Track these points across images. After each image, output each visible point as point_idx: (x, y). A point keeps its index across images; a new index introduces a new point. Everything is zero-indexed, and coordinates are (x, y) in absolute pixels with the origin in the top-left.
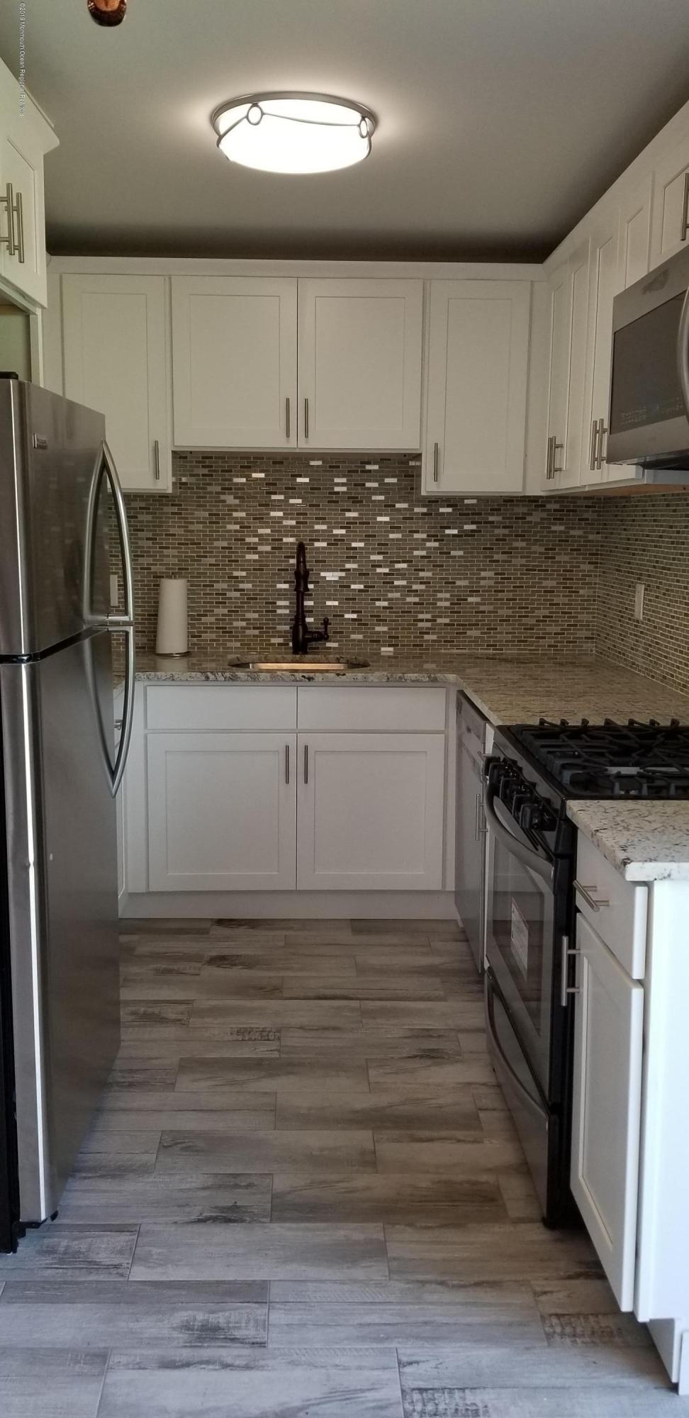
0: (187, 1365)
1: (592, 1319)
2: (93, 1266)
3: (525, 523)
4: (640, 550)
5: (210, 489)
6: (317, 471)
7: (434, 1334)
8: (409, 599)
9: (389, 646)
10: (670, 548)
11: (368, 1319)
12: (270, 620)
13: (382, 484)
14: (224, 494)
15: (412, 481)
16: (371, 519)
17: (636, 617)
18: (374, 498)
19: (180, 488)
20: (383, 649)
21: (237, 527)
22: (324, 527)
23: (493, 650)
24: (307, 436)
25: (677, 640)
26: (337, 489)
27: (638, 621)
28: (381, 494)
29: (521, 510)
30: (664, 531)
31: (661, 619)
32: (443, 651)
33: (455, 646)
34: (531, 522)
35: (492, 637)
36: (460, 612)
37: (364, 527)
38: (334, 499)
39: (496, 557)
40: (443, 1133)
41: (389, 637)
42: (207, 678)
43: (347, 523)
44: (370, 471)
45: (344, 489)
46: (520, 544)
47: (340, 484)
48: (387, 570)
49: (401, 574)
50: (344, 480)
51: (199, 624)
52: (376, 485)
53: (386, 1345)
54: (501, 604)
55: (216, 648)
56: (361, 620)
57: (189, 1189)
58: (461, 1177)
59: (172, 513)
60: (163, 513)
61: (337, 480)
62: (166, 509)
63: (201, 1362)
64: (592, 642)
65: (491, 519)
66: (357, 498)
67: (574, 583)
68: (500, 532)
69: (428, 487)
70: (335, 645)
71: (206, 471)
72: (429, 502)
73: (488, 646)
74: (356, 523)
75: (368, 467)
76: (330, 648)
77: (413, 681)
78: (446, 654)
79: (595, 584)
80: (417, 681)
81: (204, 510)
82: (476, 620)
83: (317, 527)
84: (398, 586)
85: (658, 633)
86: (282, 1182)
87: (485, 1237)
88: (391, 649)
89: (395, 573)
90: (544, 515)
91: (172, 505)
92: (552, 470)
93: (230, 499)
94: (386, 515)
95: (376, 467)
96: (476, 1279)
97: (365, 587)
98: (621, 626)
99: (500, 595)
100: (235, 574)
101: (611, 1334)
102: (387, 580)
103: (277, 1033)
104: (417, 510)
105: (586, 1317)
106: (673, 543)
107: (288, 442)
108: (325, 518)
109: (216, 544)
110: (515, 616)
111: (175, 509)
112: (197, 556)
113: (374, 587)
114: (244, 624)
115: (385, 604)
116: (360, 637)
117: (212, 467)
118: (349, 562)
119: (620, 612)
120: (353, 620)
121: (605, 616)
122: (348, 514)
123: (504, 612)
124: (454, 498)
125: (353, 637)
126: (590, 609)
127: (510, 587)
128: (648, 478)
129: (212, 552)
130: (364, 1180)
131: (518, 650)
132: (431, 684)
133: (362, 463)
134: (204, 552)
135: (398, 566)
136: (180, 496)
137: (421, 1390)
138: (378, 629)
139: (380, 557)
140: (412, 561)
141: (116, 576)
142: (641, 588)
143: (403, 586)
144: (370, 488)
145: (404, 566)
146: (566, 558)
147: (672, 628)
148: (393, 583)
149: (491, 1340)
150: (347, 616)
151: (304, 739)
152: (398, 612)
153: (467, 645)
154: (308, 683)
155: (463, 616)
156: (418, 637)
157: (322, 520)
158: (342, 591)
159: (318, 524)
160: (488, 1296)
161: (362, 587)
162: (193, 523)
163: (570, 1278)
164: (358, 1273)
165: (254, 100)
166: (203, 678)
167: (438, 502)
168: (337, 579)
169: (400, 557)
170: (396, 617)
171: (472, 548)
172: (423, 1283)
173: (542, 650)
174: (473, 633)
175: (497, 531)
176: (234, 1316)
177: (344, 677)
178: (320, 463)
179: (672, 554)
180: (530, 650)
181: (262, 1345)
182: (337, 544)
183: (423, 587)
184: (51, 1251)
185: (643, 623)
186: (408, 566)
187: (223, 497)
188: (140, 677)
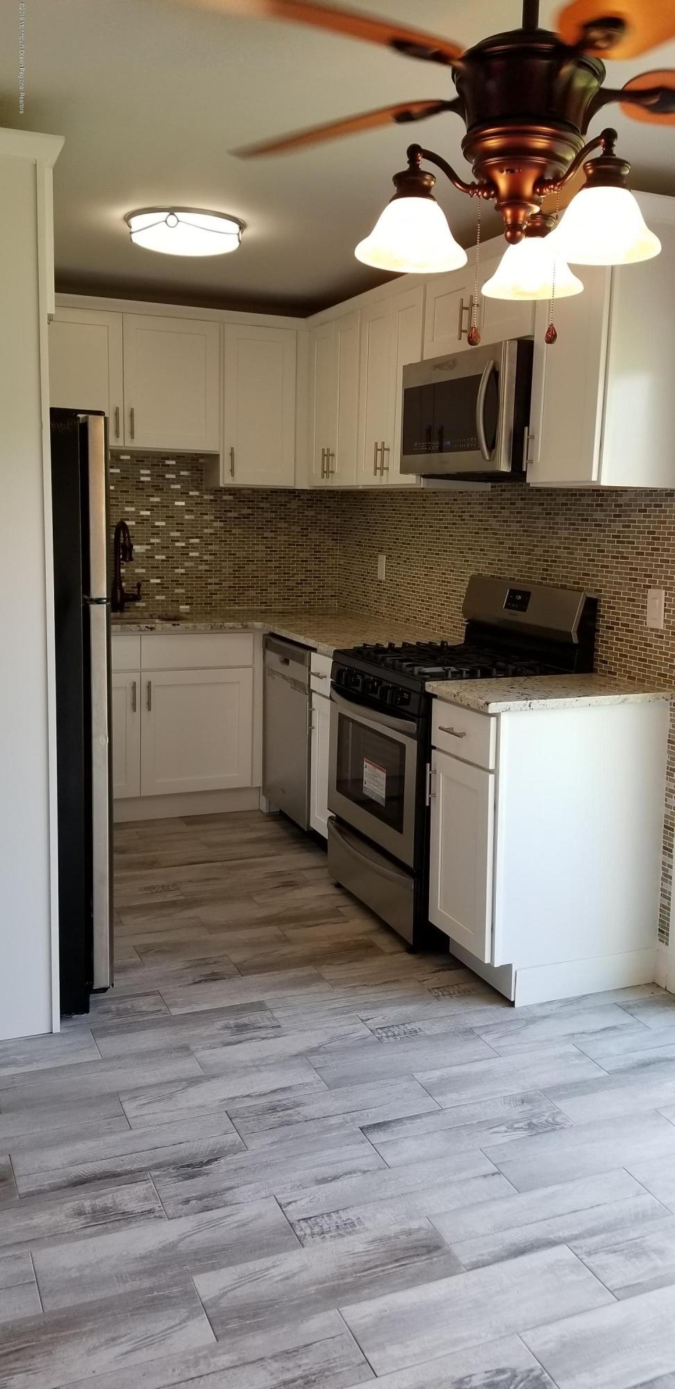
0: (241, 1042)
1: (456, 987)
2: (142, 1013)
3: (286, 509)
4: (380, 530)
6: (125, 464)
7: (375, 1006)
8: (200, 567)
9: (186, 604)
10: (409, 529)
11: (332, 1007)
13: (178, 476)
15: (202, 474)
16: (170, 503)
17: (379, 578)
18: (172, 487)
20: (181, 607)
22: (133, 509)
23: (265, 606)
24: (132, 437)
25: (418, 592)
26: (143, 479)
27: (380, 582)
28: (177, 483)
29: (282, 499)
30: (402, 518)
31: (402, 579)
32: (228, 608)
33: (237, 603)
34: (290, 509)
35: (264, 596)
36: (240, 577)
37: (164, 509)
38: (140, 486)
39: (266, 535)
40: (323, 921)
41: (186, 597)
43: (152, 506)
44: (168, 465)
45: (148, 479)
46: (282, 525)
47: (145, 475)
48: (183, 544)
49: (194, 547)
50: (148, 472)
52: (173, 476)
53: (350, 1015)
54: (270, 570)
56: (163, 584)
57: (177, 970)
58: (346, 940)
61: (142, 472)
63: (247, 1040)
64: (335, 599)
65: (261, 505)
66: (159, 486)
67: (322, 555)
68: (269, 515)
69: (225, 480)
70: (143, 604)
72: (215, 491)
73: (261, 603)
74: (158, 506)
75: (168, 462)
76: (139, 607)
77: (230, 628)
78: (229, 610)
79: (337, 555)
80: (233, 628)
82: (252, 584)
83: (127, 509)
84: (192, 557)
85: (400, 589)
86: (237, 957)
87: (377, 963)
88: (188, 607)
89: (190, 547)
90: (300, 503)
92: (327, 472)
94: (182, 501)
95: (173, 462)
96: (383, 981)
97: (167, 557)
98: (364, 585)
99: (269, 564)
101: (469, 991)
102: (184, 552)
103: (175, 886)
104: (206, 497)
105: (452, 986)
106: (412, 526)
107: (117, 441)
108: (133, 502)
110: (281, 580)
113: (173, 557)
115: (183, 571)
116: (163, 598)
118: (154, 538)
119: (363, 575)
120: (157, 584)
121: (347, 579)
122: (152, 499)
123: (273, 577)
124: (234, 489)
125: (158, 598)
126: (333, 574)
127: (276, 557)
128: (423, 483)
130: (286, 950)
131: (283, 605)
132: (243, 630)
133: (162, 459)
135: (192, 541)
137: (381, 1028)
138: (177, 591)
139: (178, 534)
140: (202, 537)
142: (382, 559)
143: (196, 557)
144: (169, 479)
145: (197, 541)
146: (316, 536)
147: (414, 584)
148: (188, 554)
149: (406, 1003)
150: (152, 581)
151: (146, 677)
152: (193, 578)
153: (246, 603)
154: (150, 632)
155: (242, 580)
156: (209, 597)
157: (130, 503)
158: (148, 561)
159: (128, 506)
160: (393, 986)
161: (164, 557)
163: (434, 972)
164: (313, 989)
165: (172, 211)
167: (222, 491)
168: (144, 551)
169: (194, 534)
170: (191, 581)
171: (248, 528)
172: (355, 987)
173: (300, 605)
174: (252, 593)
175: (266, 515)
176: (252, 1018)
177: (178, 627)
178: (128, 457)
179: (411, 533)
180: (292, 606)
181: (279, 1026)
182: (143, 523)
183: (212, 557)
184: (107, 1012)
185: (385, 583)
186: (200, 541)
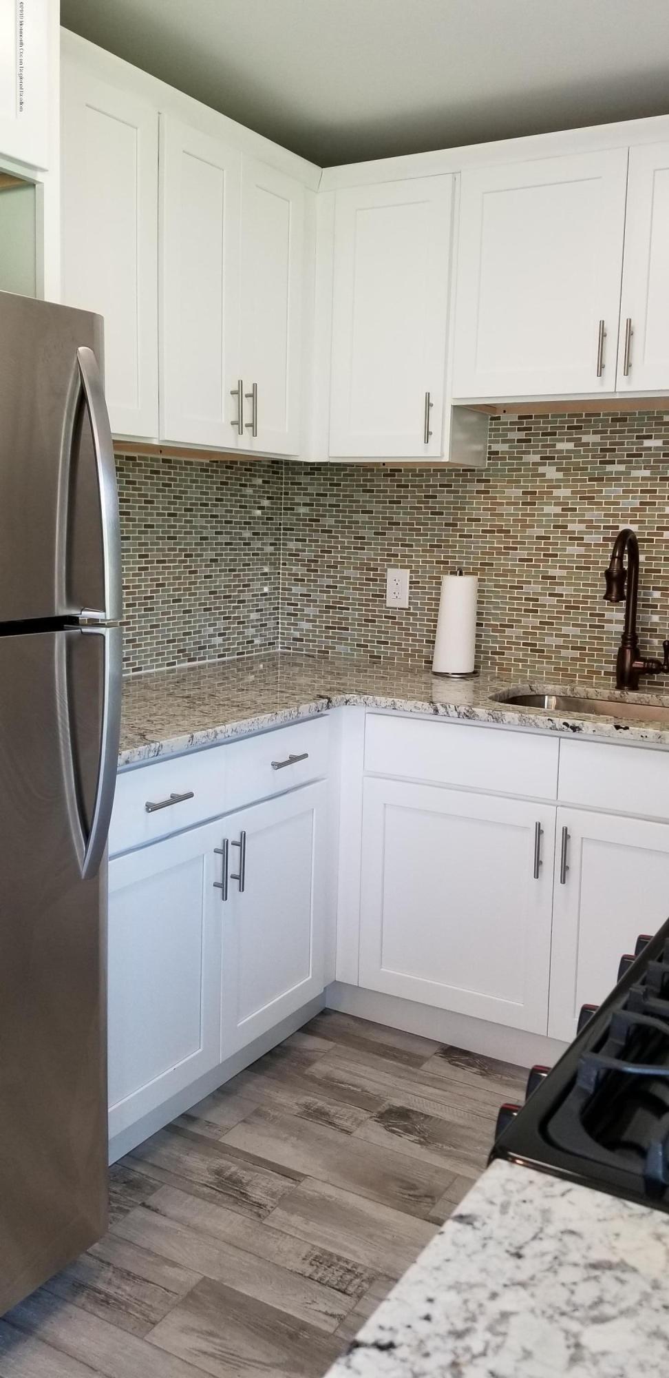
5: (526, 458)
12: (595, 638)
14: (544, 464)
19: (489, 459)
21: (558, 510)
24: (625, 374)
42: (436, 711)
51: (501, 636)
55: (521, 671)
59: (478, 492)
60: (467, 492)
62: (469, 487)
71: (522, 435)
81: (517, 487)
91: (479, 481)
93: (551, 472)
100: (551, 572)
107: (602, 384)
109: (529, 531)
111: (482, 487)
112: (505, 548)
114: (561, 641)
117: (530, 429)
129: (524, 543)
134: (513, 543)
136: (488, 470)
141: (409, 570)
151: (566, 818)
154: (570, 733)
162: (502, 504)
166: (432, 711)
177: (627, 732)
187: (541, 470)
188: (356, 701)
